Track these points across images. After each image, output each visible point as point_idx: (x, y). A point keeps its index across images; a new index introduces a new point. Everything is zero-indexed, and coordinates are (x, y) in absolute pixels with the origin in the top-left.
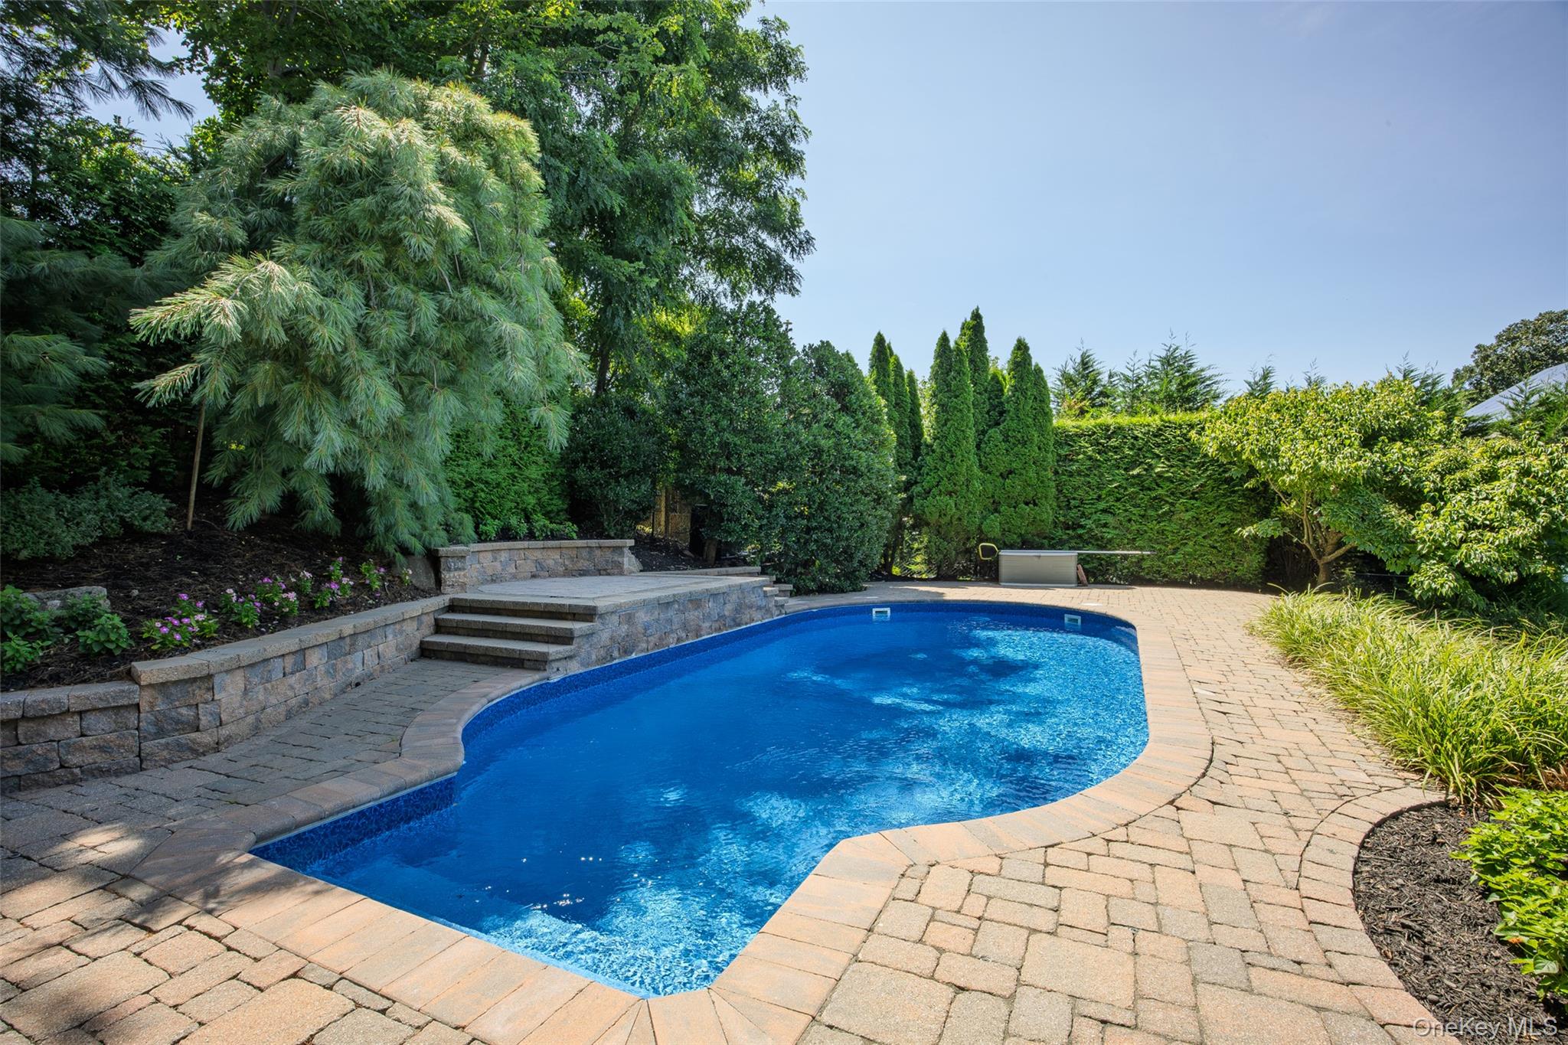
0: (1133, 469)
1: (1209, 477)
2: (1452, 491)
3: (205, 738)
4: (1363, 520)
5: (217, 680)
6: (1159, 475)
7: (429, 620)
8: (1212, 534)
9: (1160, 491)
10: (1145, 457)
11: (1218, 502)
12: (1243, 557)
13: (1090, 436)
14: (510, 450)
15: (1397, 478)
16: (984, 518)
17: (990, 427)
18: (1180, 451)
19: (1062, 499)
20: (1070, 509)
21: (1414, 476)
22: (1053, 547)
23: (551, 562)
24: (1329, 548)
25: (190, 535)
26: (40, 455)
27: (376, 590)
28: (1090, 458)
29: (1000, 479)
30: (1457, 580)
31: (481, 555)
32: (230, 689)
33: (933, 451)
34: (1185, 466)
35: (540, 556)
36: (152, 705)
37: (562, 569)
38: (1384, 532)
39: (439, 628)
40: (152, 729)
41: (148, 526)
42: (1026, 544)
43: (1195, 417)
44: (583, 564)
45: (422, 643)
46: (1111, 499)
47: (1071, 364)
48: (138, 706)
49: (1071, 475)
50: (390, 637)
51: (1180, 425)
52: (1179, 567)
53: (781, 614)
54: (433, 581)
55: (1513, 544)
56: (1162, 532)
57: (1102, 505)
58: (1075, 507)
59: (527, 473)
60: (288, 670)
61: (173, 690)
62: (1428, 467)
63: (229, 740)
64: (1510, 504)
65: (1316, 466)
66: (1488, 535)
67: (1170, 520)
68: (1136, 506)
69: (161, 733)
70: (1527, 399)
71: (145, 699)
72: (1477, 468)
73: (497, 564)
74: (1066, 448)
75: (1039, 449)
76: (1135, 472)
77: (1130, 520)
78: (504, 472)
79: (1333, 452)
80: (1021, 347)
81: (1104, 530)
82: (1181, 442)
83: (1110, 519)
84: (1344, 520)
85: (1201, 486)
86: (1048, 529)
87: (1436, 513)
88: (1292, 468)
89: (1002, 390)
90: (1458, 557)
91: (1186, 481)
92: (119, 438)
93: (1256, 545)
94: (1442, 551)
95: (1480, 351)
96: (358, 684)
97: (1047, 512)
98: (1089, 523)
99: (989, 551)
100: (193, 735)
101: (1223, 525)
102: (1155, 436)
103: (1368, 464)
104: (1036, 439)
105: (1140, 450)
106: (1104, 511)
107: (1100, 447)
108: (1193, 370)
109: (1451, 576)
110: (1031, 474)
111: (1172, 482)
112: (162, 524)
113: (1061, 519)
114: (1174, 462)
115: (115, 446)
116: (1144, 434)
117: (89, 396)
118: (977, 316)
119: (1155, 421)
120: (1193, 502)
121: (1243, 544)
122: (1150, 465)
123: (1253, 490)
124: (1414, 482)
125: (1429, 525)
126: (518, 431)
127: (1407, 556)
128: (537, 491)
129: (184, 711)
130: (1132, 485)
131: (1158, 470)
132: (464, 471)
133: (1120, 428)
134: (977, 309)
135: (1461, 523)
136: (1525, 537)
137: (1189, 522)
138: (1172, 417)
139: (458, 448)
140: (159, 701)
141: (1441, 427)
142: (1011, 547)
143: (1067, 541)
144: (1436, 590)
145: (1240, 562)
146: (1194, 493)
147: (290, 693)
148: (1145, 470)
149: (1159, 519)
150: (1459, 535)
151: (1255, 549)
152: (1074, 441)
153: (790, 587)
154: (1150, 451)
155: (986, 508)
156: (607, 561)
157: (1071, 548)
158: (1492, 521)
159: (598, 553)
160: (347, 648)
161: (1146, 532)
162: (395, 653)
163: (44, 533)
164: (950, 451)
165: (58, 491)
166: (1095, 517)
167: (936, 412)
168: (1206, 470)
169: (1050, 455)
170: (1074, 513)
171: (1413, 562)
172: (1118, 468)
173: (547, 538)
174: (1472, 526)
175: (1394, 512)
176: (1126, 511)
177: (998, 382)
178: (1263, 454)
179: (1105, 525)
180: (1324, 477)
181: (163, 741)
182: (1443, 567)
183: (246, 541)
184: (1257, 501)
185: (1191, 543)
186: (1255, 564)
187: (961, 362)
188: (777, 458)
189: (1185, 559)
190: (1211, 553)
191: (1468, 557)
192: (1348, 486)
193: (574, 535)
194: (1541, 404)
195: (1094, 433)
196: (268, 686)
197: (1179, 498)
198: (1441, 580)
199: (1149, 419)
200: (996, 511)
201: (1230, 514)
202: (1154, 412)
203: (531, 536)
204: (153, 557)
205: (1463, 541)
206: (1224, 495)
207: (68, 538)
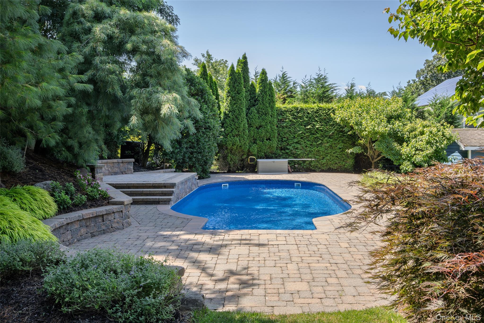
0: (307, 126)
1: (336, 130)
2: (412, 138)
4: (387, 148)
6: (317, 129)
8: (336, 152)
9: (318, 135)
10: (312, 121)
11: (338, 140)
12: (347, 160)
13: (290, 111)
15: (397, 133)
16: (250, 146)
17: (251, 107)
18: (325, 119)
19: (280, 137)
20: (283, 142)
21: (402, 133)
22: (276, 158)
24: (375, 157)
28: (291, 121)
29: (256, 129)
30: (413, 167)
33: (229, 117)
34: (327, 125)
37: (108, 172)
38: (393, 152)
42: (267, 157)
43: (330, 106)
46: (299, 138)
47: (278, 78)
49: (283, 127)
51: (325, 109)
52: (325, 165)
55: (427, 155)
56: (318, 151)
57: (296, 140)
58: (285, 141)
62: (406, 130)
64: (427, 143)
65: (374, 130)
66: (421, 153)
67: (321, 147)
68: (308, 141)
70: (436, 101)
72: (419, 130)
74: (281, 116)
75: (271, 116)
76: (309, 127)
77: (306, 146)
79: (379, 124)
80: (264, 73)
81: (297, 150)
82: (325, 116)
83: (299, 146)
84: (382, 148)
85: (333, 133)
86: (274, 150)
87: (407, 146)
88: (366, 129)
89: (255, 91)
90: (413, 160)
91: (327, 131)
93: (352, 156)
94: (409, 158)
95: (427, 63)
97: (275, 143)
98: (291, 148)
99: (252, 160)
101: (340, 148)
102: (316, 113)
103: (389, 129)
104: (270, 113)
105: (310, 118)
106: (297, 143)
107: (295, 116)
108: (327, 84)
109: (411, 166)
110: (269, 127)
111: (322, 131)
113: (279, 146)
114: (323, 124)
116: (312, 112)
118: (245, 58)
119: (315, 106)
120: (330, 139)
121: (347, 155)
122: (314, 125)
123: (351, 135)
124: (402, 135)
125: (405, 150)
127: (399, 159)
130: (307, 132)
131: (317, 127)
133: (302, 109)
134: (245, 54)
135: (414, 149)
136: (430, 153)
137: (328, 147)
138: (321, 105)
141: (410, 114)
142: (261, 158)
143: (282, 155)
144: (407, 170)
145: (346, 163)
146: (330, 136)
148: (312, 126)
149: (318, 146)
150: (413, 153)
151: (351, 157)
152: (284, 113)
154: (314, 119)
155: (250, 141)
156: (125, 168)
157: (283, 158)
158: (422, 148)
161: (312, 151)
164: (236, 117)
166: (293, 145)
167: (230, 100)
168: (334, 127)
169: (275, 119)
170: (284, 144)
171: (401, 161)
172: (302, 125)
174: (417, 150)
175: (396, 145)
176: (305, 143)
177: (254, 87)
178: (357, 124)
179: (297, 149)
180: (376, 133)
182: (409, 163)
184: (352, 139)
185: (329, 155)
186: (351, 163)
187: (240, 78)
189: (327, 162)
190: (336, 159)
191: (415, 159)
192: (382, 135)
194: (440, 104)
195: (292, 111)
197: (325, 138)
198: (408, 167)
199: (313, 106)
200: (254, 143)
201: (343, 144)
202: (314, 103)
205: (415, 154)
206: (341, 137)
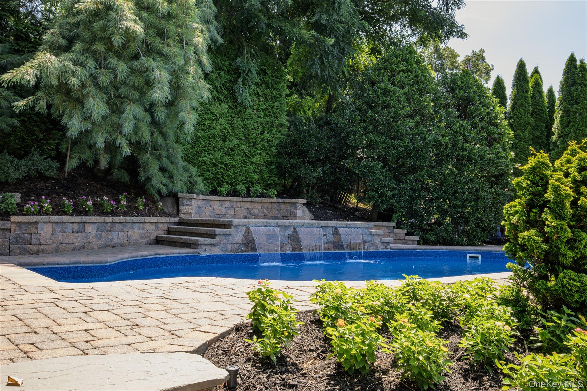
3: (34, 248)
5: (40, 224)
7: (166, 227)
14: (243, 147)
23: (256, 211)
25: (65, 179)
26: (13, 142)
27: (141, 210)
31: (213, 202)
32: (45, 230)
35: (249, 207)
36: (15, 231)
37: (262, 215)
39: (169, 231)
40: (14, 240)
41: (47, 174)
44: (275, 213)
45: (157, 236)
48: (10, 229)
50: (136, 229)
53: (386, 248)
54: (175, 211)
59: (254, 160)
60: (75, 230)
61: (23, 226)
63: (43, 251)
69: (17, 242)
71: (13, 227)
73: (223, 209)
78: (239, 159)
92: (44, 136)
96: (114, 247)
100: (29, 246)
112: (53, 173)
115: (42, 139)
117: (32, 117)
126: (249, 135)
128: (261, 171)
129: (26, 235)
132: (212, 157)
139: (209, 144)
140: (17, 230)
147: (75, 240)
153: (417, 238)
156: (288, 212)
159: (283, 206)
160: (109, 228)
162: (138, 237)
163: (5, 172)
165: (13, 156)
173: (257, 197)
181: (18, 246)
183: (89, 184)
188: (406, 149)
193: (274, 196)
196: (65, 234)
203: (248, 195)
204: (47, 187)
207: (14, 175)
